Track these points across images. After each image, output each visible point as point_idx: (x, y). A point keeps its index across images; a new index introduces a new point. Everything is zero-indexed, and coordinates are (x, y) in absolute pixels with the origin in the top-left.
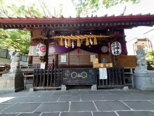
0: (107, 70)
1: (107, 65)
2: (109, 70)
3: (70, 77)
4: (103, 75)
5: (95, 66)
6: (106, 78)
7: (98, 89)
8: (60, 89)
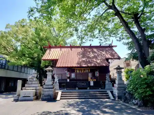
0: (93, 82)
1: (94, 80)
2: (94, 82)
3: (79, 84)
4: (92, 84)
5: (89, 81)
6: (93, 85)
7: (90, 89)
8: (76, 89)
